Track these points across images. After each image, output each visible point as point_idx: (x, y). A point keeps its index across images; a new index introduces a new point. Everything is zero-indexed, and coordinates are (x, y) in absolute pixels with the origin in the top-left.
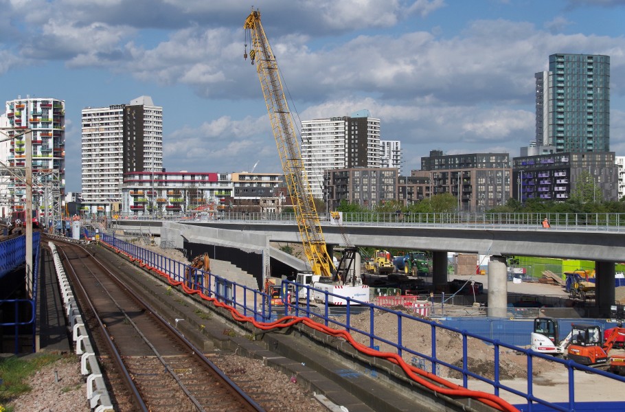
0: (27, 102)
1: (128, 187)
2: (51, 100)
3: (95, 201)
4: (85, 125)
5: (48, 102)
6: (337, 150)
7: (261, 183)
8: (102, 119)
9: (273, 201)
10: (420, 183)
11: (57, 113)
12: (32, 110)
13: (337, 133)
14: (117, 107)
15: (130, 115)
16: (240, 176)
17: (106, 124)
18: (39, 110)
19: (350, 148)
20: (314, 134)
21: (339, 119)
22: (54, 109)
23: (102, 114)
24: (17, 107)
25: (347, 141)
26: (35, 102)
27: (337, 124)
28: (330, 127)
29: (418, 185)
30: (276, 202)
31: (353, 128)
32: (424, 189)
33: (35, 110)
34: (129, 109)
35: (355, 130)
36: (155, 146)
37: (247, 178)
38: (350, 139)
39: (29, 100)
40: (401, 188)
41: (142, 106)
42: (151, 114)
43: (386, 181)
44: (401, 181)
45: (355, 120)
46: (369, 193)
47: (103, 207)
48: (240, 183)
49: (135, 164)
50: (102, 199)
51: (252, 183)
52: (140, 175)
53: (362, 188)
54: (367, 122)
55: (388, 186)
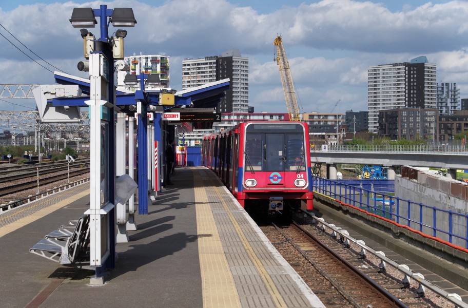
0: (140, 58)
1: (219, 125)
2: (159, 56)
3: (193, 136)
4: (185, 74)
5: (156, 58)
6: (399, 92)
7: (327, 121)
8: (199, 68)
9: (336, 136)
10: (459, 120)
11: (163, 67)
12: (144, 64)
13: (398, 77)
14: (211, 58)
15: (222, 65)
16: (310, 116)
17: (202, 72)
18: (150, 64)
19: (409, 90)
20: (379, 77)
21: (400, 64)
22: (161, 64)
23: (199, 64)
24: (132, 62)
25: (407, 84)
26: (147, 58)
27: (399, 69)
28: (392, 71)
29: (458, 122)
30: (338, 137)
31: (412, 72)
32: (463, 125)
33: (146, 64)
34: (221, 60)
35: (414, 74)
36: (242, 90)
37: (315, 117)
38: (409, 82)
39: (141, 56)
40: (442, 125)
41: (232, 57)
42: (239, 64)
43: (428, 119)
44: (443, 119)
45: (413, 65)
46: (415, 129)
47: (200, 141)
48: (310, 121)
49: (225, 106)
50: (199, 134)
51: (319, 122)
52: (230, 115)
53: (408, 125)
54: (424, 67)
55: (430, 123)
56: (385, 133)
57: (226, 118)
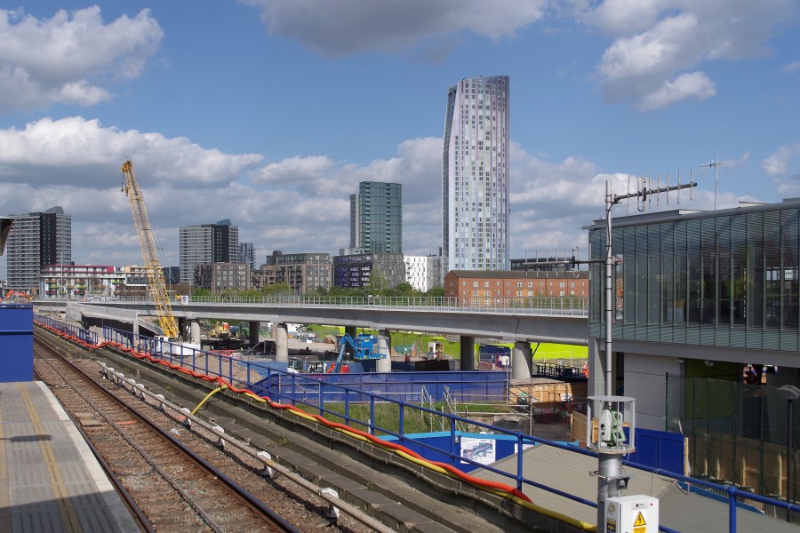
1: (44, 276)
6: (206, 250)
7: (147, 274)
8: (23, 224)
10: (266, 275)
13: (206, 237)
14: (35, 214)
15: (46, 221)
16: (131, 269)
17: (26, 228)
19: (216, 248)
20: (189, 237)
21: (208, 226)
23: (23, 220)
25: (213, 243)
27: (206, 230)
28: (201, 232)
29: (264, 276)
31: (218, 233)
32: (269, 279)
34: (44, 217)
35: (219, 235)
37: (136, 270)
38: (216, 241)
40: (251, 278)
41: (55, 214)
42: (62, 221)
43: (240, 273)
44: (252, 273)
45: (219, 227)
46: (228, 281)
48: (131, 274)
49: (49, 259)
50: (24, 285)
51: (140, 274)
52: (54, 267)
53: (222, 278)
54: (228, 229)
55: (241, 276)
56: (200, 285)
57: (51, 269)
